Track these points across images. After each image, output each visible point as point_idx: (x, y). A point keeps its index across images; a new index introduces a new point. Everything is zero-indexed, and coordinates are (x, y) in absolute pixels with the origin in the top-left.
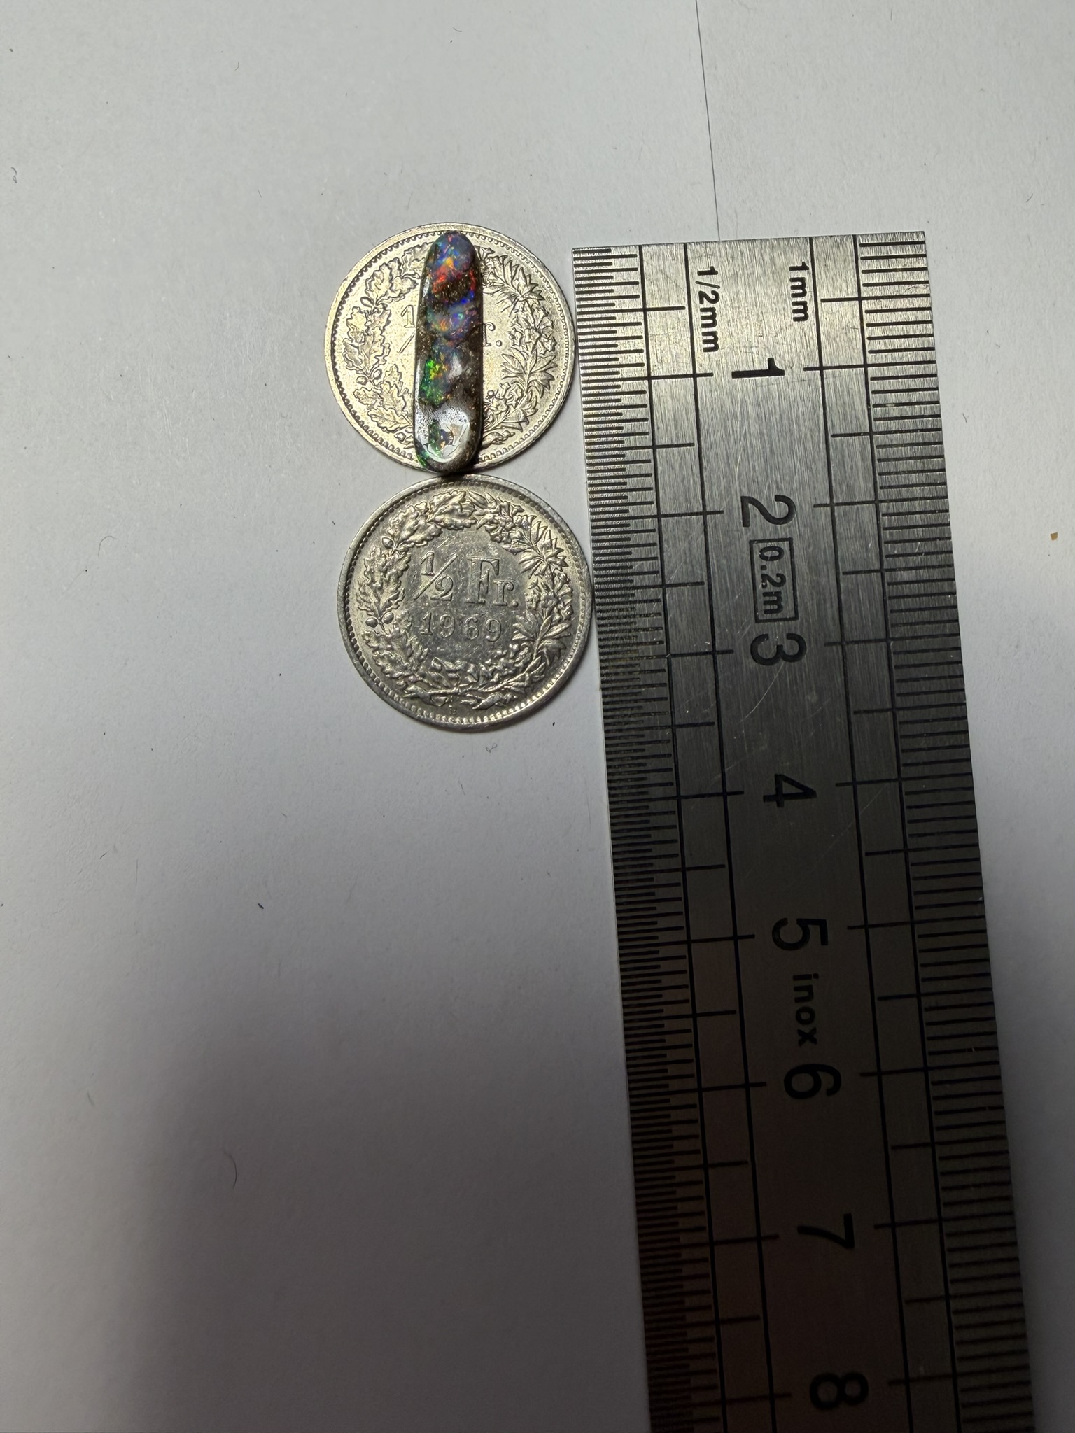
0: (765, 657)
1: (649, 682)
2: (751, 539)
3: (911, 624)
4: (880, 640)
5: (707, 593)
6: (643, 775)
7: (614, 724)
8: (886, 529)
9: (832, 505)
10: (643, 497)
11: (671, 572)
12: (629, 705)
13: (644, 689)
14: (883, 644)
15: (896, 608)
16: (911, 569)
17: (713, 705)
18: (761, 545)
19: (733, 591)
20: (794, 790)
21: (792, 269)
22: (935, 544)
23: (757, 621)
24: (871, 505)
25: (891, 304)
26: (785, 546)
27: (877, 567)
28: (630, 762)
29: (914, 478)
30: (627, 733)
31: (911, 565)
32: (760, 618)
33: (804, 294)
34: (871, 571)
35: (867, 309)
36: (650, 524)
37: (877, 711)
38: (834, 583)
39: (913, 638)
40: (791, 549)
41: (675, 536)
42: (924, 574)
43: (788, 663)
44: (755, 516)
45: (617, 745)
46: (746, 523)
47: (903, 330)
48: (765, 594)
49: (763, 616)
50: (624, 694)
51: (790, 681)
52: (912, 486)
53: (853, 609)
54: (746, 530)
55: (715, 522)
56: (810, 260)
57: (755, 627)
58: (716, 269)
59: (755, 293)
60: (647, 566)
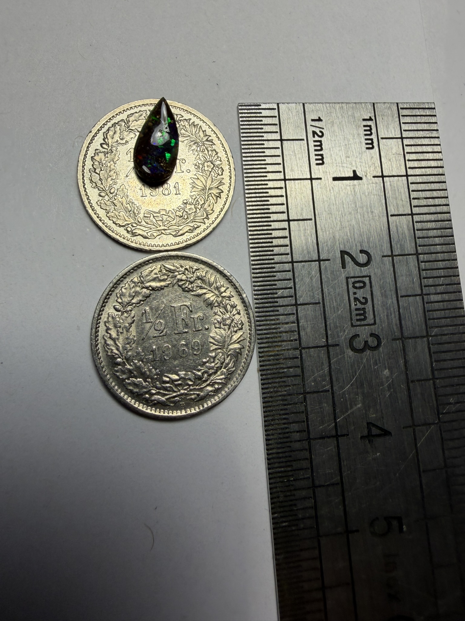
0: (358, 349)
1: (289, 365)
2: (347, 276)
3: (441, 327)
4: (424, 337)
5: (322, 309)
6: (286, 426)
7: (268, 393)
8: (423, 270)
9: (392, 256)
10: (282, 250)
11: (302, 296)
12: (277, 380)
13: (286, 370)
14: (425, 339)
15: (431, 317)
16: (438, 294)
17: (328, 379)
18: (353, 280)
19: (338, 308)
20: (378, 432)
21: (364, 120)
22: (451, 279)
23: (352, 326)
24: (414, 256)
25: (419, 142)
26: (367, 280)
27: (419, 292)
28: (279, 417)
29: (437, 240)
30: (277, 398)
31: (438, 291)
32: (354, 324)
33: (371, 134)
34: (416, 295)
35: (406, 144)
36: (288, 267)
37: (423, 380)
38: (395, 302)
39: (442, 335)
40: (370, 282)
41: (302, 274)
42: (446, 297)
43: (371, 351)
44: (349, 262)
45: (270, 407)
46: (344, 266)
47: (426, 156)
48: (357, 310)
49: (356, 323)
50: (274, 374)
51: (373, 363)
52: (436, 245)
53: (407, 318)
54: (344, 270)
55: (326, 266)
56: (373, 114)
57: (351, 329)
58: (321, 119)
59: (344, 133)
60: (286, 292)
